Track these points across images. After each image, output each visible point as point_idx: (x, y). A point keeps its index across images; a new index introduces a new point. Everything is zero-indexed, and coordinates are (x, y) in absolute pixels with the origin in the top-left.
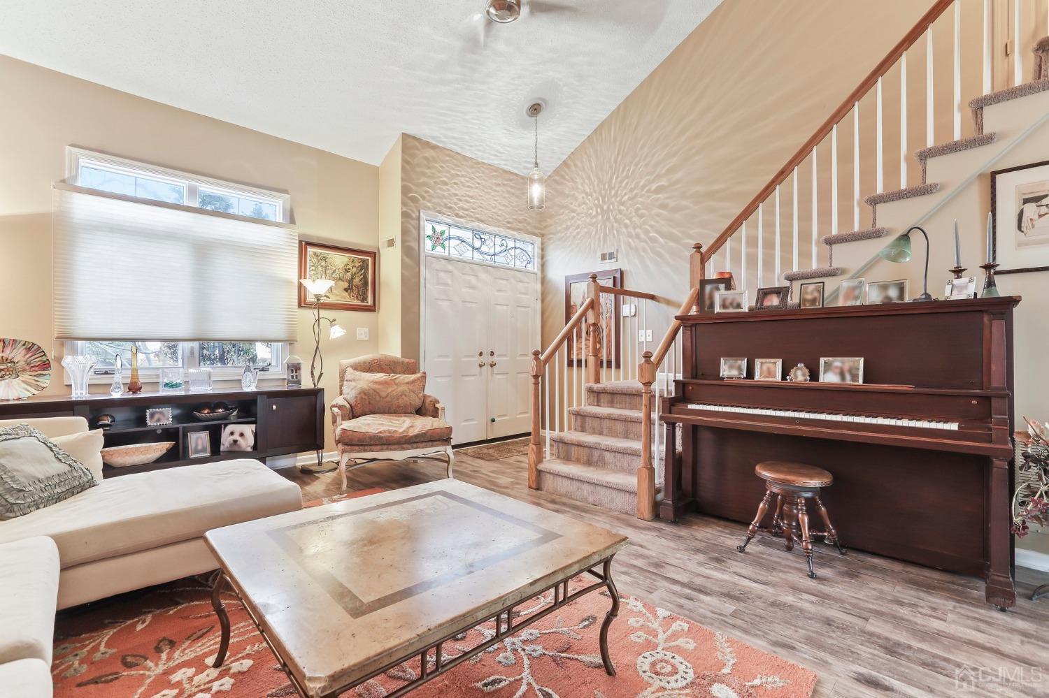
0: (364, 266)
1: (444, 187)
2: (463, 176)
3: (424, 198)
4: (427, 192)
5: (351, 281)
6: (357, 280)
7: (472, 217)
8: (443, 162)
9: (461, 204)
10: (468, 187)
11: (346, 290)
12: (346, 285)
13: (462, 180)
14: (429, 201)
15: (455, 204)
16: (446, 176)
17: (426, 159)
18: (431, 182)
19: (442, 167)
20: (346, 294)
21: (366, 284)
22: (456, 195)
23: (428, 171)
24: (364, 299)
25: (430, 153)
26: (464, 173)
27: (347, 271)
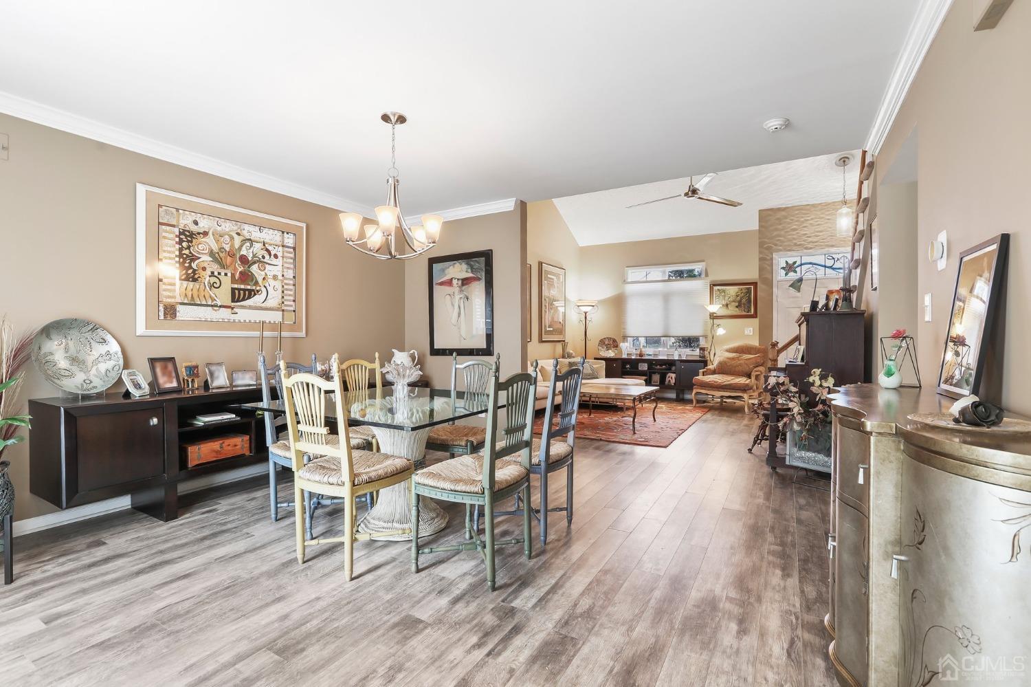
0: (749, 291)
1: (794, 233)
2: (812, 219)
3: (776, 245)
4: (779, 240)
5: (740, 302)
6: (744, 300)
7: (821, 246)
8: (793, 216)
9: (810, 239)
10: (818, 225)
11: (737, 307)
12: (737, 304)
13: (811, 222)
14: (781, 246)
15: (804, 241)
16: (796, 225)
17: (778, 219)
18: (782, 233)
19: (792, 220)
20: (737, 309)
21: (749, 301)
22: (806, 234)
23: (780, 227)
24: (749, 311)
25: (779, 215)
26: (813, 217)
27: (737, 296)
